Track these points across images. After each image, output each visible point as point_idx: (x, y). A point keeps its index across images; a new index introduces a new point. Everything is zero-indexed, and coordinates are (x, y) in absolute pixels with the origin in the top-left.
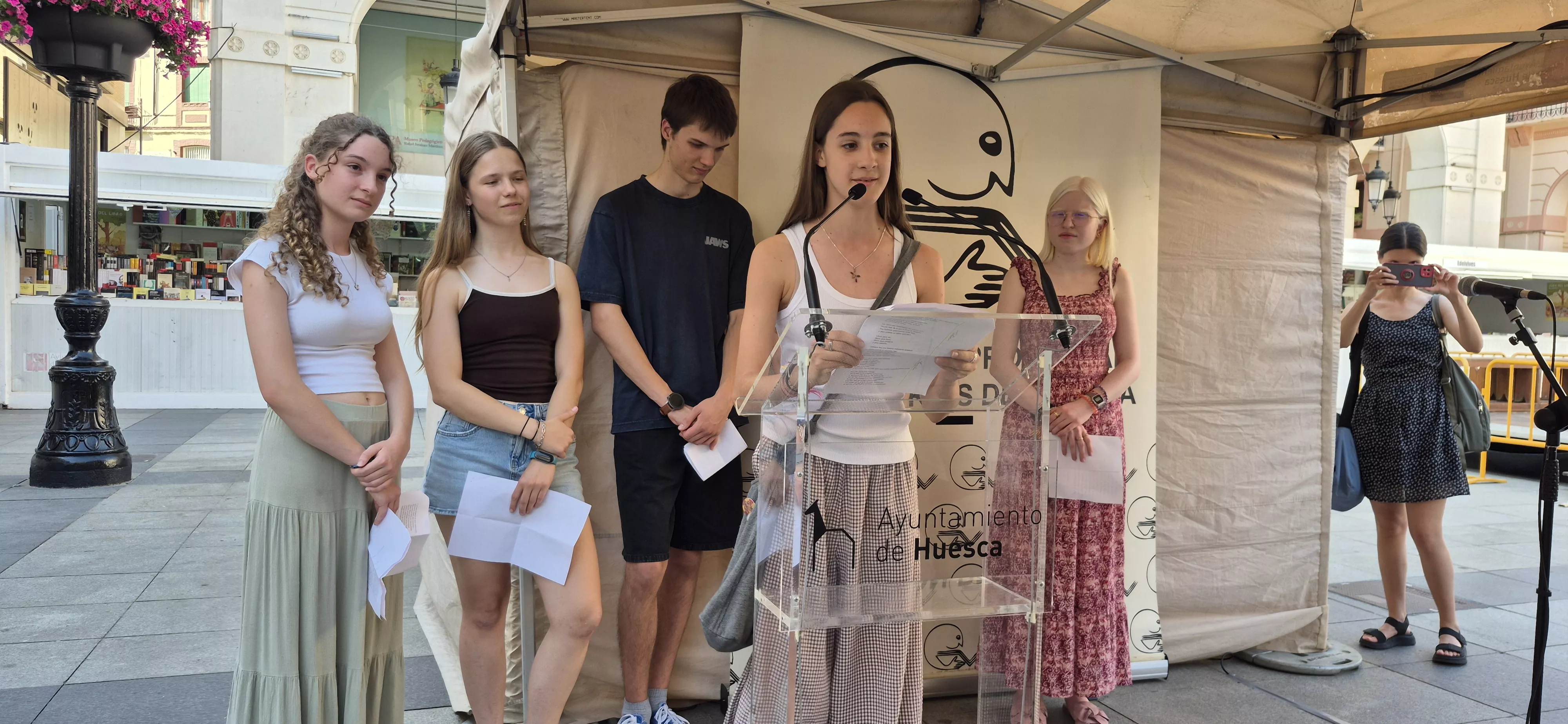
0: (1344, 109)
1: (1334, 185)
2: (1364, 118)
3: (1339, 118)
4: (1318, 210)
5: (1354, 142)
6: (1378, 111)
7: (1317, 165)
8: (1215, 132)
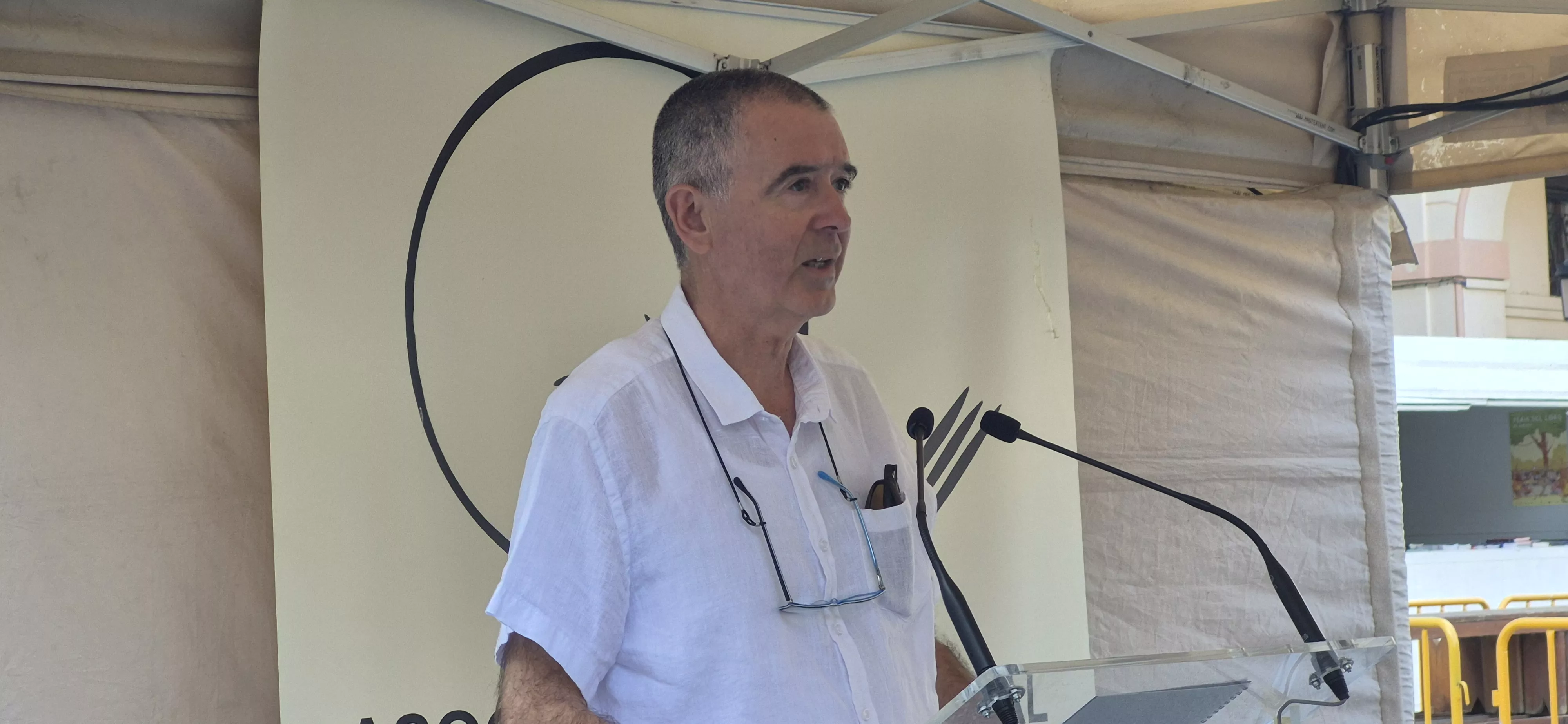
0: (1374, 130)
1: (1370, 291)
2: (1412, 150)
3: (1366, 150)
4: (1347, 345)
5: (1395, 199)
6: (1440, 138)
7: (1336, 249)
8: (1152, 186)
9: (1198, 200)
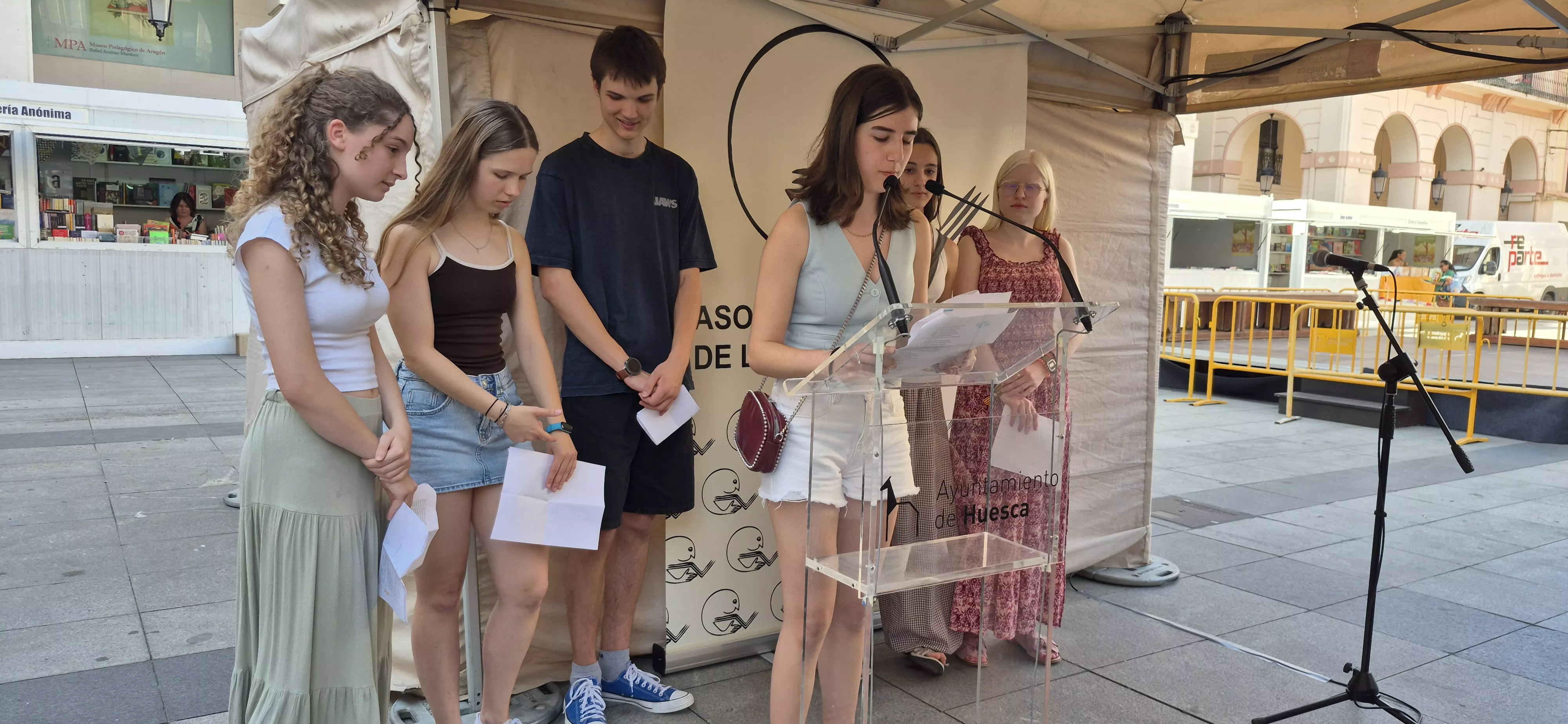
0: (1172, 86)
1: (1162, 155)
2: (1188, 95)
3: (1167, 95)
4: (1149, 178)
5: (1178, 116)
6: (1200, 90)
7: (1149, 137)
8: (1070, 105)
9: (1089, 112)
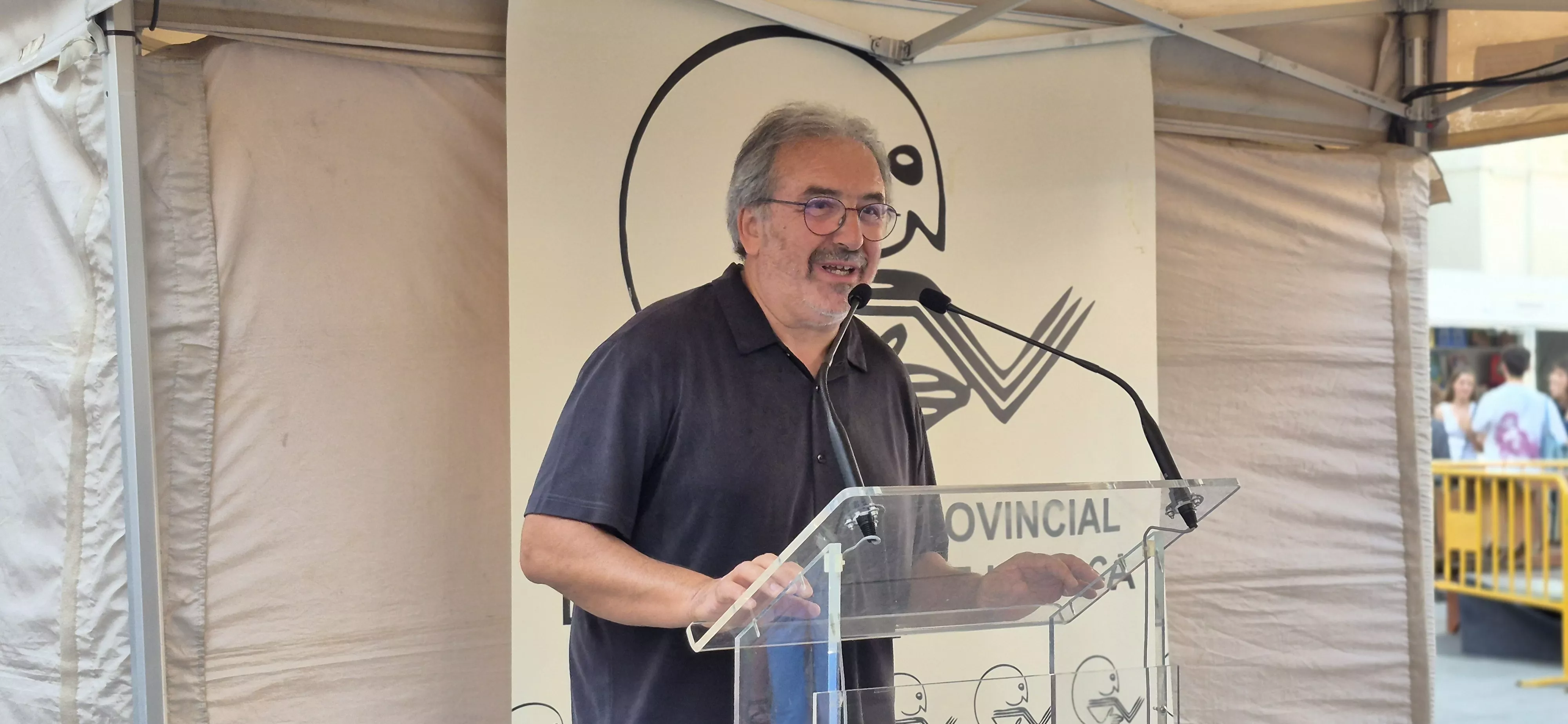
0: (1419, 103)
1: (1409, 223)
2: (1449, 117)
3: (1411, 117)
4: (1388, 263)
5: (1434, 154)
6: (1470, 108)
7: (1382, 192)
8: (1231, 142)
9: (1270, 153)
